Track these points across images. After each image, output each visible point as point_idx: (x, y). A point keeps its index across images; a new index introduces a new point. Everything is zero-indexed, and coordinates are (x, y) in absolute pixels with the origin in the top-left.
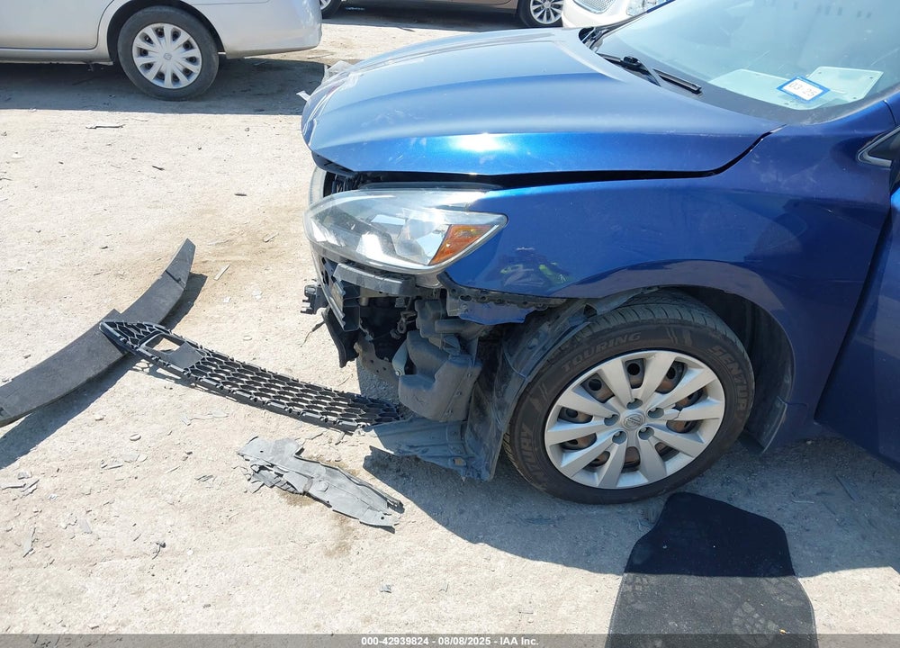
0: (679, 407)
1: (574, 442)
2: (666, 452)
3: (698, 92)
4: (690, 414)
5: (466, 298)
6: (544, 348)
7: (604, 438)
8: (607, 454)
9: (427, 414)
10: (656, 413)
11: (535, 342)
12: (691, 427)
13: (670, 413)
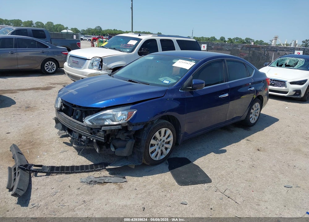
0: (167, 139)
1: (153, 151)
2: (166, 149)
3: (149, 85)
4: (168, 140)
5: (133, 126)
6: (147, 132)
7: (157, 149)
8: (158, 152)
9: (125, 155)
10: (164, 141)
11: (144, 132)
12: (168, 143)
13: (166, 141)
